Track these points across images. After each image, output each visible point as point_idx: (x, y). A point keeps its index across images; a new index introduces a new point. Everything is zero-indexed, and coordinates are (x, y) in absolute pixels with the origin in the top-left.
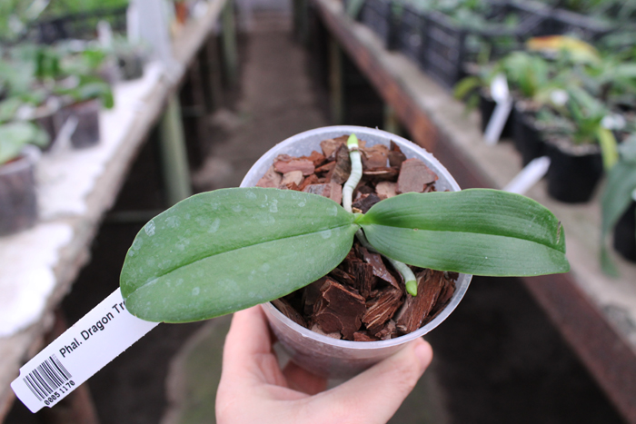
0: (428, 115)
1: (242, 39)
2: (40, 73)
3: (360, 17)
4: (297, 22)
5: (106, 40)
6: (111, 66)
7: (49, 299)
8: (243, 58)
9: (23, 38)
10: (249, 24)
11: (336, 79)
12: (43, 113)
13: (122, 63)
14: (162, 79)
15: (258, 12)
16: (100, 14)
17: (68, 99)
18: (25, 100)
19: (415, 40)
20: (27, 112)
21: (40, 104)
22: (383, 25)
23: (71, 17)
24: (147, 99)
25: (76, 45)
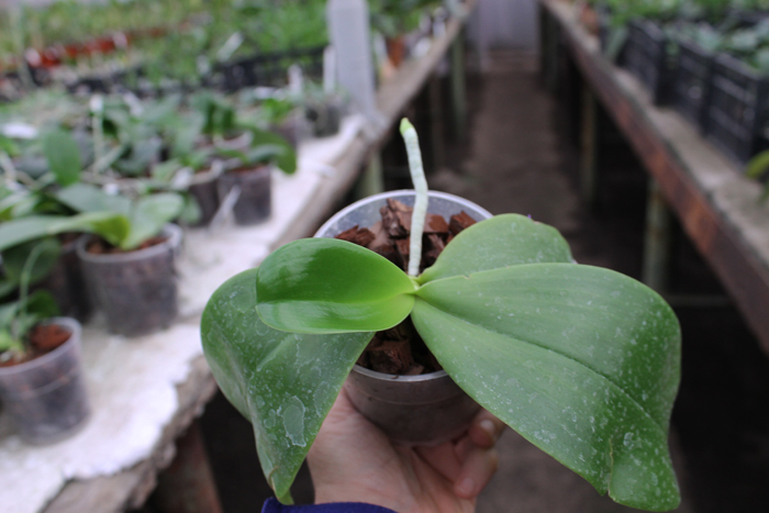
0: (709, 197)
1: (475, 82)
2: (209, 128)
3: (622, 60)
4: (545, 62)
5: (296, 87)
6: (298, 119)
7: (166, 430)
8: (475, 108)
9: (205, 83)
10: (486, 64)
11: (589, 138)
12: (203, 178)
13: (312, 115)
14: (360, 134)
15: (497, 48)
16: (294, 54)
17: (234, 163)
18: (185, 163)
19: (695, 92)
20: (183, 179)
21: (203, 168)
22: (652, 72)
23: (261, 59)
24: (336, 162)
25: (262, 92)
